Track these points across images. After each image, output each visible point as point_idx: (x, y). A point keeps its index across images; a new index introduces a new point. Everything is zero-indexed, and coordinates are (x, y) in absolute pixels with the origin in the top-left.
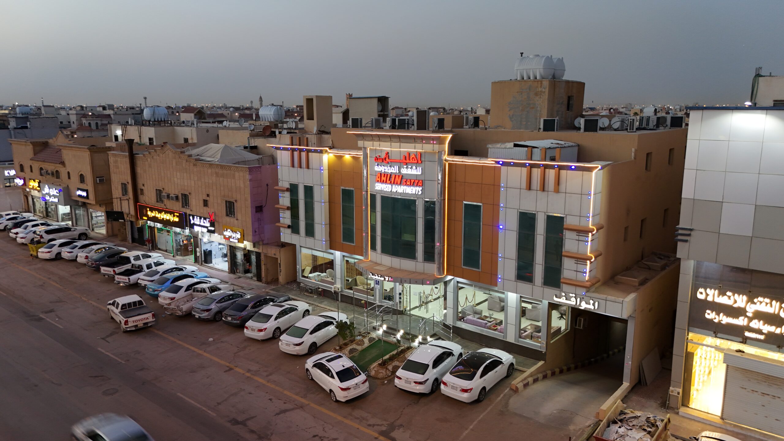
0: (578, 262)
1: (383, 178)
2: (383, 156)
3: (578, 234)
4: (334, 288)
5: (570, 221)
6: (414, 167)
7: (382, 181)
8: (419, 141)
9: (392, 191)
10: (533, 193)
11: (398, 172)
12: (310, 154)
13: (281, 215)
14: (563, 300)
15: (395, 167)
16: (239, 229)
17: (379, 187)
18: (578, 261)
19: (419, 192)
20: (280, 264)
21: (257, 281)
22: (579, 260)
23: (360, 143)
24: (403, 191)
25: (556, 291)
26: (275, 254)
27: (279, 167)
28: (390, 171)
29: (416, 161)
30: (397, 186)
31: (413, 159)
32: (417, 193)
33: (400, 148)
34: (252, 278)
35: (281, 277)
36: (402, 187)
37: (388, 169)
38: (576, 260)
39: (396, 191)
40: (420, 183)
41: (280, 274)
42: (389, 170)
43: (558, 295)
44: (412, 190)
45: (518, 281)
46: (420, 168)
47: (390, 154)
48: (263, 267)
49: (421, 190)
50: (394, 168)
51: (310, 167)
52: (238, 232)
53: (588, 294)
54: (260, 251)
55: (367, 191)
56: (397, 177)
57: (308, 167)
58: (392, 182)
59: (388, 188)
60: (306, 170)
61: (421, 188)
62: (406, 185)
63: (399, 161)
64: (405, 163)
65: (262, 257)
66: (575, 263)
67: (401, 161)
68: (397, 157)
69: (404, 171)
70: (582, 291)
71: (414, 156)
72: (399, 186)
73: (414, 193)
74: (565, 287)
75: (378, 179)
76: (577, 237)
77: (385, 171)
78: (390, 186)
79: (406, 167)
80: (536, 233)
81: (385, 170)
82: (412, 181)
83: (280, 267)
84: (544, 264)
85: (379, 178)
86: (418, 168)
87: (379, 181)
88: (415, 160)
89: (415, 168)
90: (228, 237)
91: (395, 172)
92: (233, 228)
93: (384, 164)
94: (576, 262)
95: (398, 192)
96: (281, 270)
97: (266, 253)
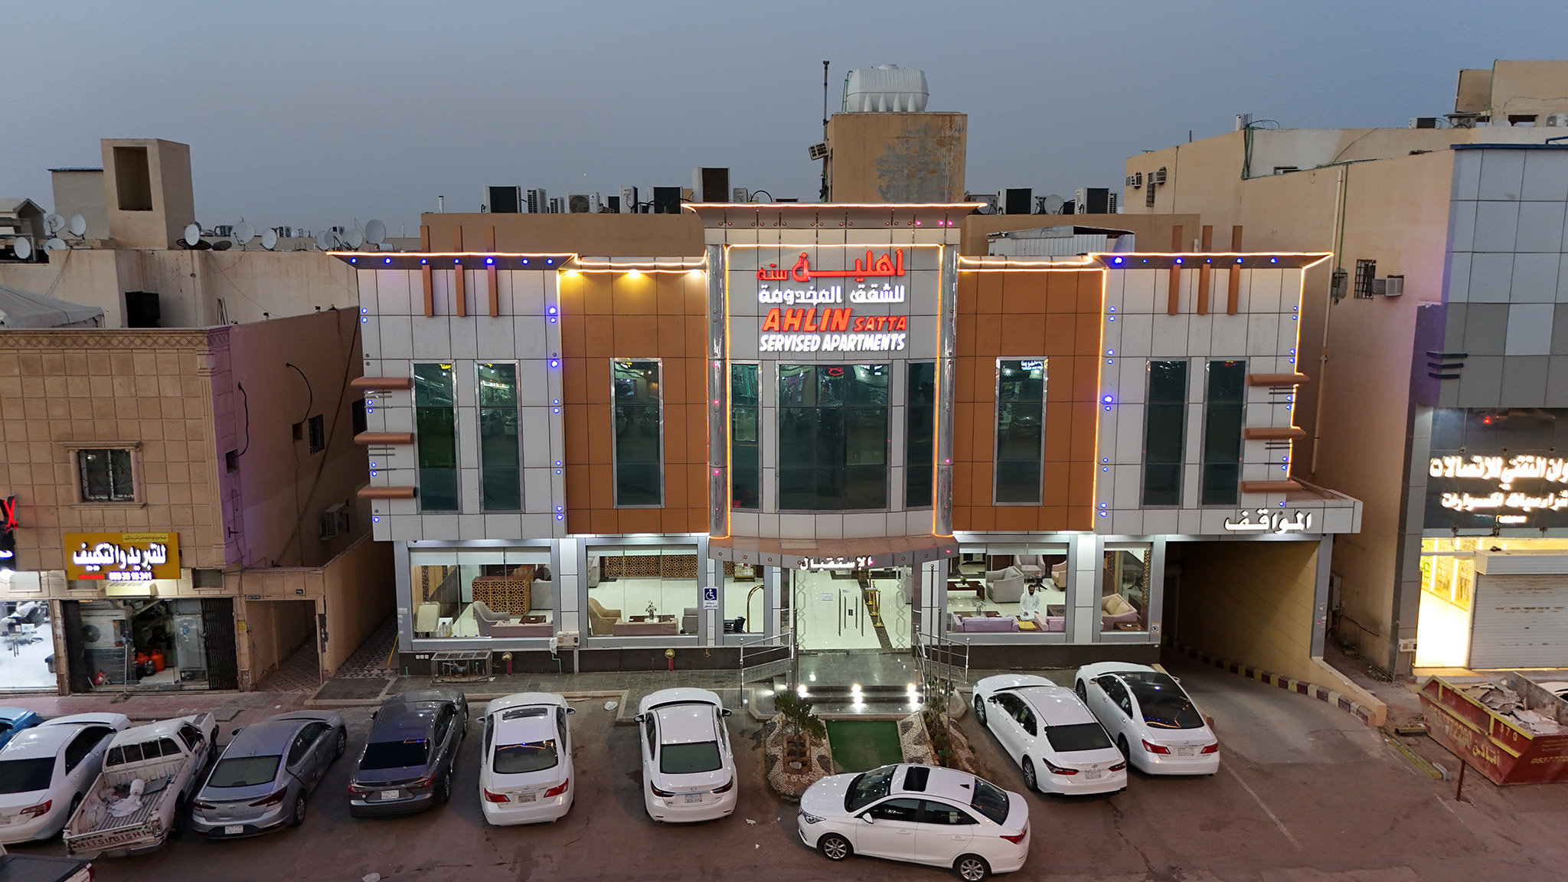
0: (1272, 446)
1: (788, 320)
2: (789, 263)
3: (1272, 391)
4: (560, 640)
5: (1257, 367)
6: (887, 287)
7: (786, 328)
8: (904, 222)
9: (823, 349)
10: (1182, 319)
11: (839, 300)
12: (505, 274)
13: (374, 462)
14: (1245, 526)
15: (833, 288)
16: (158, 535)
17: (772, 342)
18: (1271, 444)
19: (897, 344)
20: (323, 617)
21: (210, 689)
22: (1273, 441)
23: (713, 235)
24: (856, 346)
25: (1228, 512)
26: (299, 592)
27: (365, 320)
28: (815, 301)
29: (892, 272)
30: (836, 336)
31: (884, 267)
32: (893, 348)
33: (845, 243)
34: (178, 688)
35: (326, 655)
36: (852, 336)
37: (808, 295)
38: (1269, 441)
39: (836, 348)
40: (902, 323)
41: (323, 647)
42: (811, 297)
43: (1232, 517)
44: (879, 343)
45: (1147, 506)
46: (902, 288)
47: (812, 259)
48: (243, 643)
49: (903, 340)
50: (827, 294)
51: (506, 308)
52: (153, 546)
53: (1289, 504)
54: (225, 593)
55: (723, 360)
56: (838, 314)
57: (496, 312)
58: (823, 328)
59: (807, 343)
60: (485, 322)
61: (903, 336)
62: (863, 330)
63: (844, 274)
64: (861, 276)
65: (240, 610)
66: (1266, 448)
67: (849, 274)
68: (839, 267)
69: (859, 297)
70: (1279, 500)
71: (885, 259)
72: (844, 337)
73: (886, 348)
74: (1246, 499)
75: (769, 324)
76: (1270, 398)
77: (797, 301)
78: (817, 337)
79: (863, 286)
80: (1186, 403)
81: (796, 297)
82: (881, 320)
83: (323, 625)
84: (1203, 461)
85: (773, 320)
86: (897, 288)
87: (776, 328)
88: (888, 270)
89: (889, 288)
90: (97, 568)
91: (832, 301)
92: (124, 536)
93: (792, 282)
94: (1268, 446)
95: (840, 349)
96: (326, 634)
97: (258, 592)
